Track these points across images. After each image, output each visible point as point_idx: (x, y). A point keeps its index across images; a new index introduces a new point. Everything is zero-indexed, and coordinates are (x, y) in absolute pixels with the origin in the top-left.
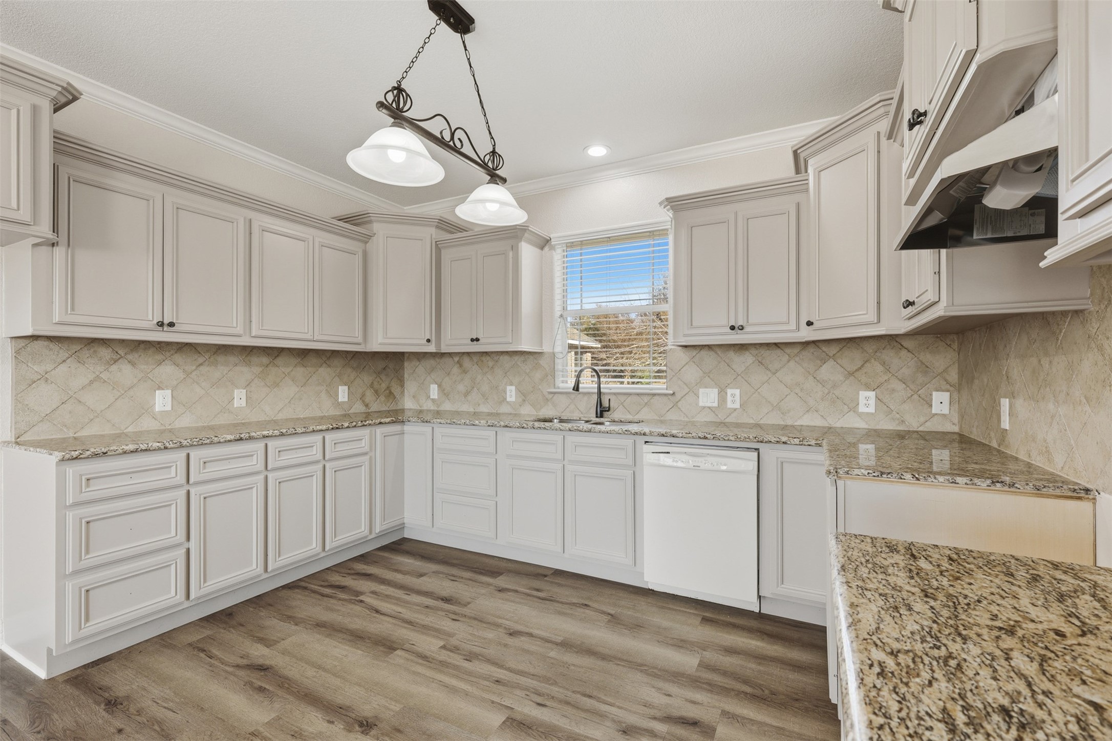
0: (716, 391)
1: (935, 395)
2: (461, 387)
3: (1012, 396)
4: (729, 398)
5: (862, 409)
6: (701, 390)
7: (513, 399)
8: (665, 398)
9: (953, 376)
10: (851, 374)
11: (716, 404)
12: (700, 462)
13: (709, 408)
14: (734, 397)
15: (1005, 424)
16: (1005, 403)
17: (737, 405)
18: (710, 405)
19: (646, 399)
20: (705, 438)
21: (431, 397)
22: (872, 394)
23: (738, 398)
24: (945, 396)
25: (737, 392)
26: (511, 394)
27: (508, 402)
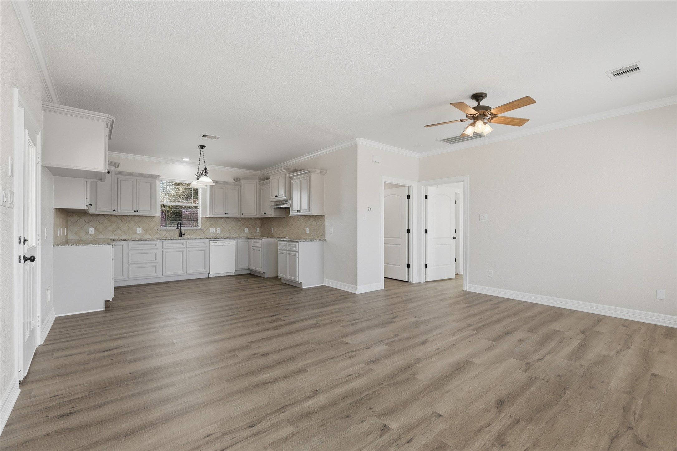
0: (214, 229)
1: (257, 229)
2: (110, 229)
3: (274, 228)
4: (218, 230)
5: (245, 232)
6: (211, 228)
7: (141, 232)
8: (200, 231)
9: (260, 225)
10: (244, 225)
11: (214, 232)
12: (224, 244)
13: (213, 233)
14: (219, 230)
15: (273, 232)
16: (273, 229)
17: (220, 232)
18: (213, 232)
19: (194, 231)
20: (225, 238)
21: (89, 233)
22: (247, 229)
23: (220, 230)
24: (259, 229)
25: (220, 229)
26: (140, 230)
27: (138, 234)
